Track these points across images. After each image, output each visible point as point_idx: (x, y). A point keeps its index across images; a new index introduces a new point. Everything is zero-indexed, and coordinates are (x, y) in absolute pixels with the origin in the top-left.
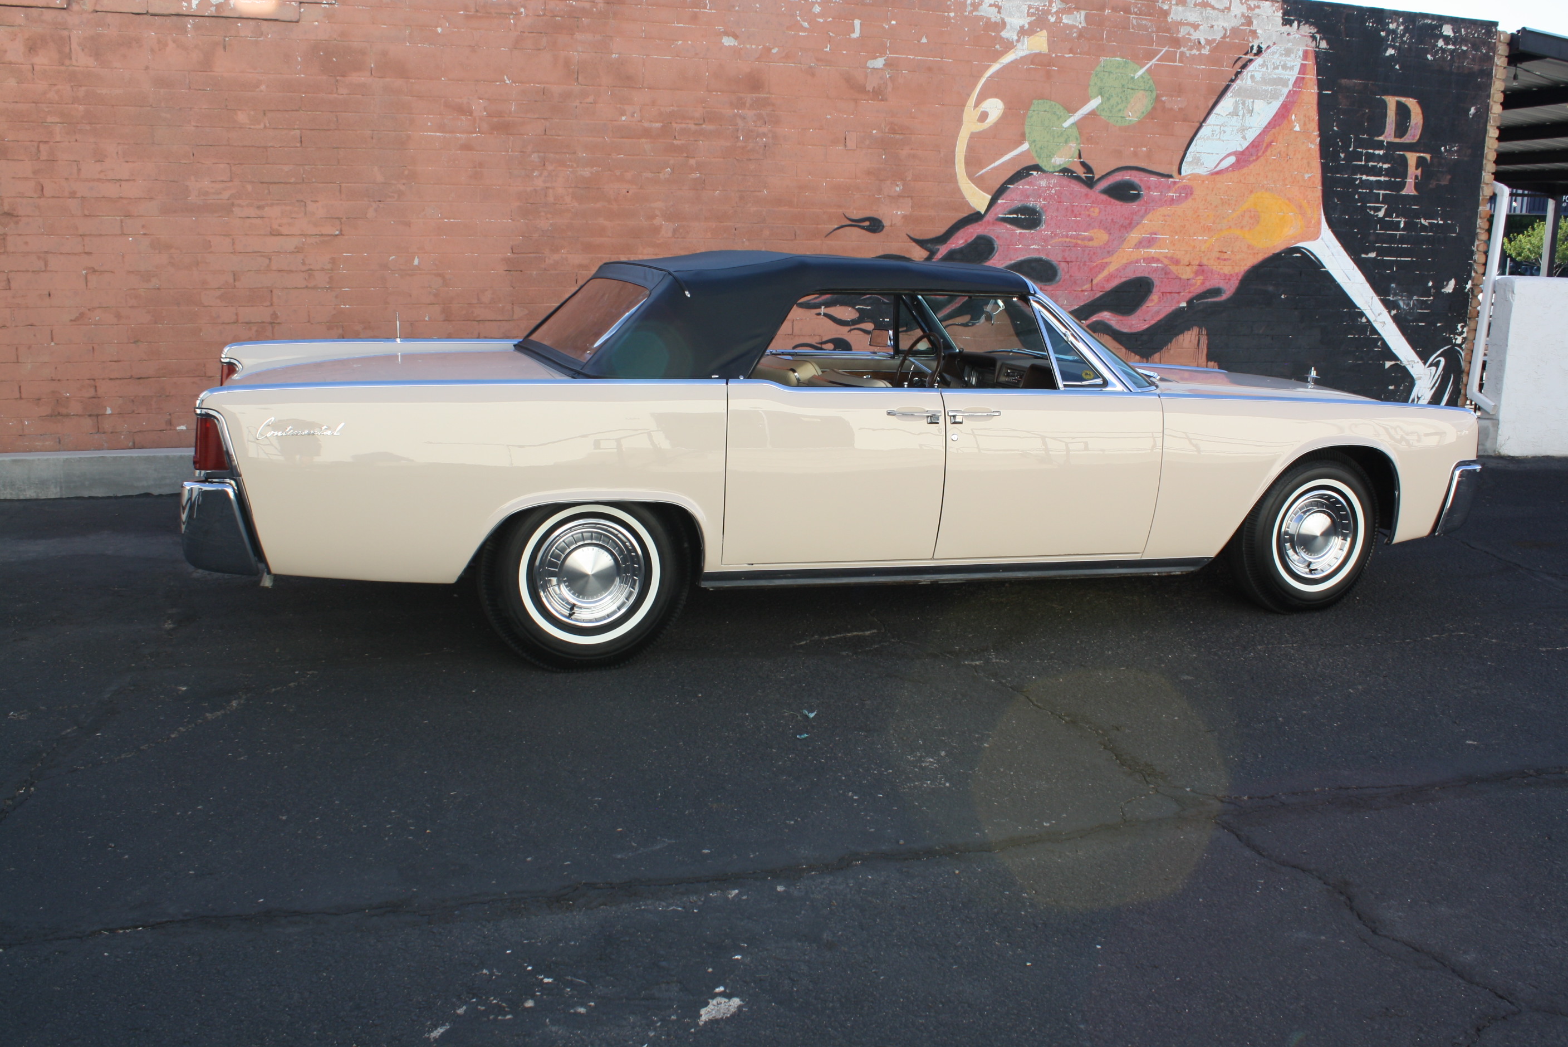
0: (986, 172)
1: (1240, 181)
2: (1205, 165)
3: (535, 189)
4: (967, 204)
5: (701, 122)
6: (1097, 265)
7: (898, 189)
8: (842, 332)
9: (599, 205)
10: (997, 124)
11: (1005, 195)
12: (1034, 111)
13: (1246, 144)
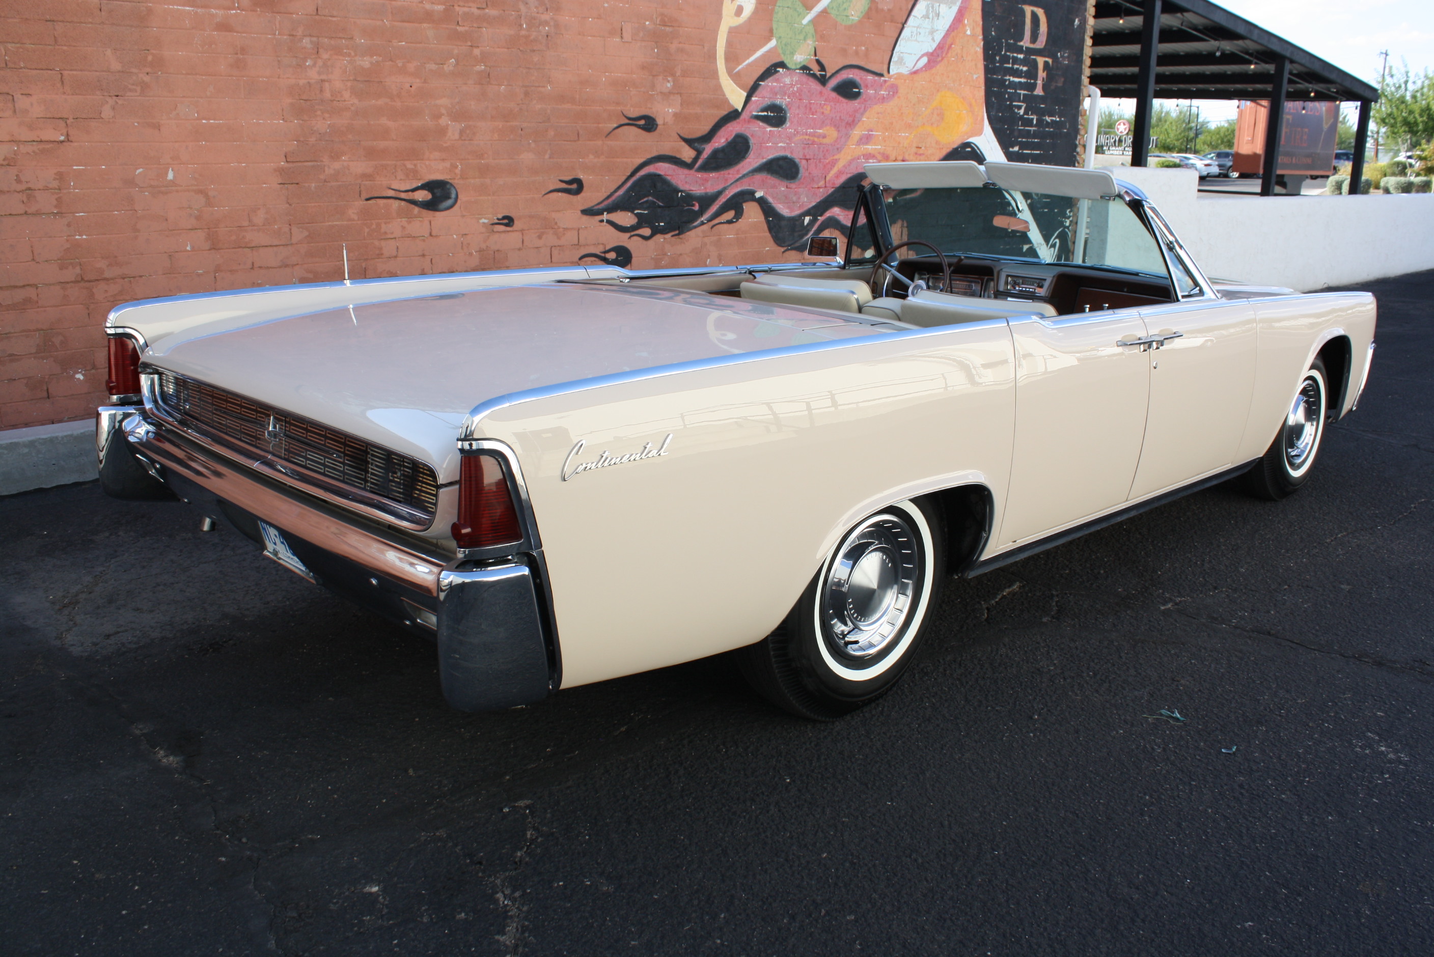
0: (743, 68)
1: (931, 81)
2: (907, 65)
3: (309, 83)
4: (726, 101)
5: (484, 6)
6: (829, 163)
7: (669, 85)
8: (622, 239)
9: (381, 102)
10: (750, 19)
11: (757, 93)
12: (779, 7)
13: (934, 45)
